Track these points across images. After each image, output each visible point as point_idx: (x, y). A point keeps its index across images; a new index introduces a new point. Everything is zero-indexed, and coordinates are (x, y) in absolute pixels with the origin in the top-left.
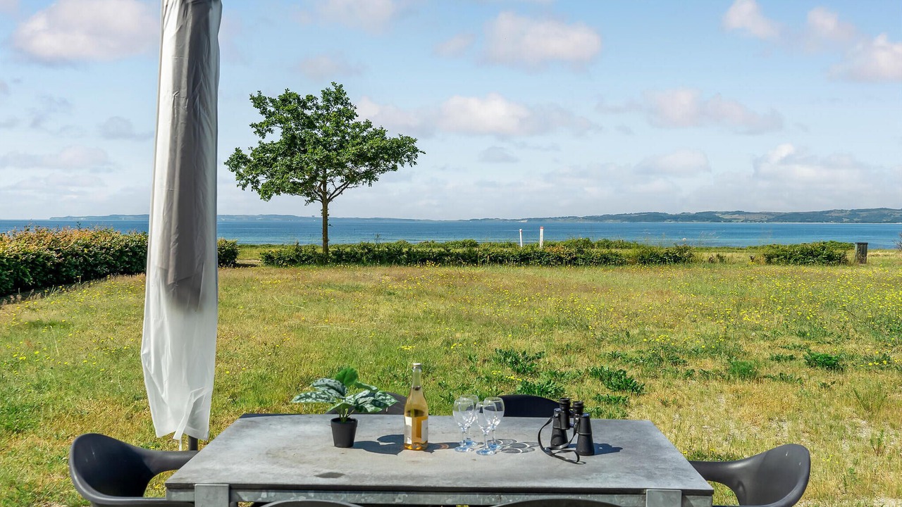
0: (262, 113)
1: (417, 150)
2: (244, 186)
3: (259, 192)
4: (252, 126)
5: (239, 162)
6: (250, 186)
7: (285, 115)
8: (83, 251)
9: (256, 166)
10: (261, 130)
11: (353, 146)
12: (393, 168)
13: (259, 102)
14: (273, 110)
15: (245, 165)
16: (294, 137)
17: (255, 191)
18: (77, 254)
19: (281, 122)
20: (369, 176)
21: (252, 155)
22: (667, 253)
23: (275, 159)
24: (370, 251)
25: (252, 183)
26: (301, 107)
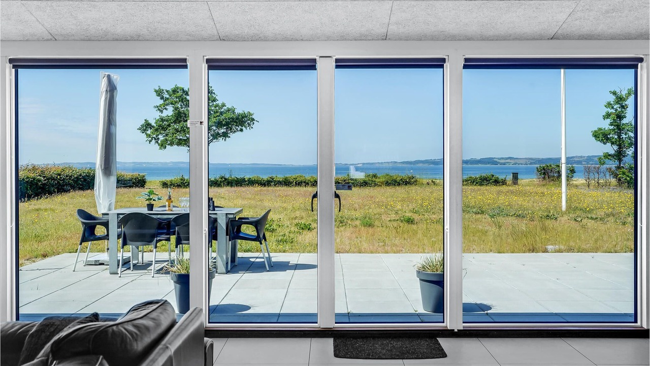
0: (161, 99)
1: (254, 120)
2: (150, 141)
3: (159, 145)
4: (155, 107)
5: (146, 127)
6: (154, 141)
7: (175, 99)
8: (57, 177)
9: (157, 130)
10: (160, 109)
11: (214, 117)
12: (240, 130)
13: (159, 93)
14: (167, 96)
15: (151, 129)
16: (180, 113)
17: (157, 144)
18: (54, 179)
19: (172, 104)
20: (225, 135)
21: (156, 123)
22: (402, 179)
23: (169, 125)
24: (226, 179)
25: (155, 139)
26: (185, 94)
